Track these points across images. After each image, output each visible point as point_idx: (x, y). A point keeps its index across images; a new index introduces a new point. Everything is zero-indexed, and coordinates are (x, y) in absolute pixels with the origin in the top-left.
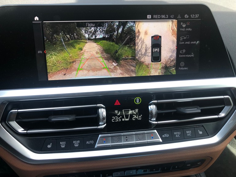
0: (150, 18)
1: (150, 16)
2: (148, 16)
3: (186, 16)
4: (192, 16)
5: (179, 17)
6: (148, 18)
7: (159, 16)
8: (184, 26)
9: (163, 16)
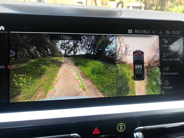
0: (131, 32)
1: (131, 30)
2: (129, 30)
3: (168, 32)
4: (174, 32)
5: (161, 33)
6: (129, 32)
7: (141, 31)
8: (166, 42)
9: (145, 32)
